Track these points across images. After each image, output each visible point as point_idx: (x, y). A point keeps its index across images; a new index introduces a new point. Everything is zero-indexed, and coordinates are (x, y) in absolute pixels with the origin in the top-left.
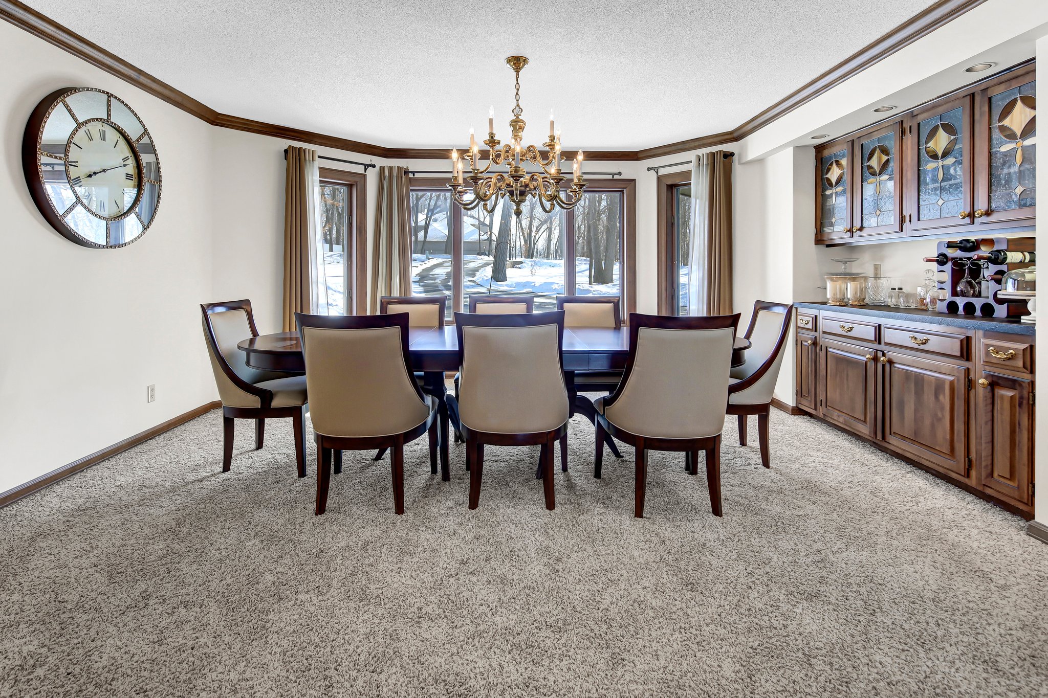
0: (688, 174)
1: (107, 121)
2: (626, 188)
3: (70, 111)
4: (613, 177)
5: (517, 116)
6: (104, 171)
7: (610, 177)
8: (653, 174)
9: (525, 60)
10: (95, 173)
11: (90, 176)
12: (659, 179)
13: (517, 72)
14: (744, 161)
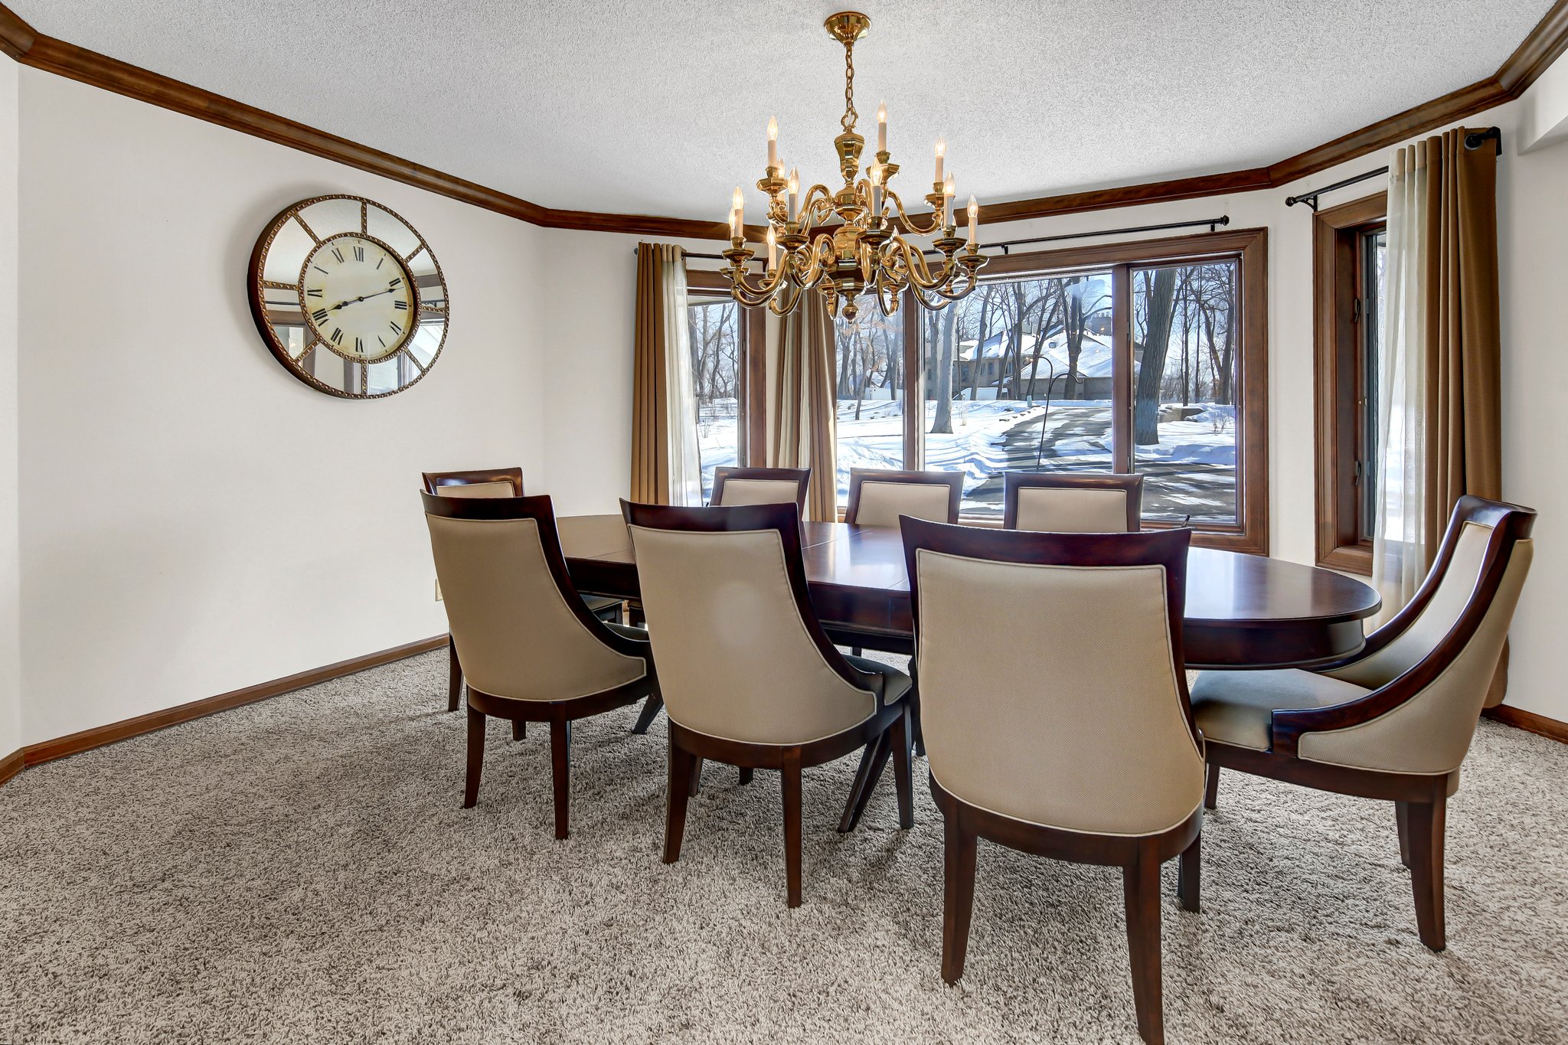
0: (1378, 201)
1: (363, 236)
2: (1244, 248)
3: (305, 227)
4: (1213, 228)
5: (848, 129)
6: (361, 299)
7: (1206, 229)
8: (1304, 211)
9: (861, 20)
10: (346, 304)
11: (339, 307)
12: (1319, 220)
13: (849, 45)
14: (1530, 142)
